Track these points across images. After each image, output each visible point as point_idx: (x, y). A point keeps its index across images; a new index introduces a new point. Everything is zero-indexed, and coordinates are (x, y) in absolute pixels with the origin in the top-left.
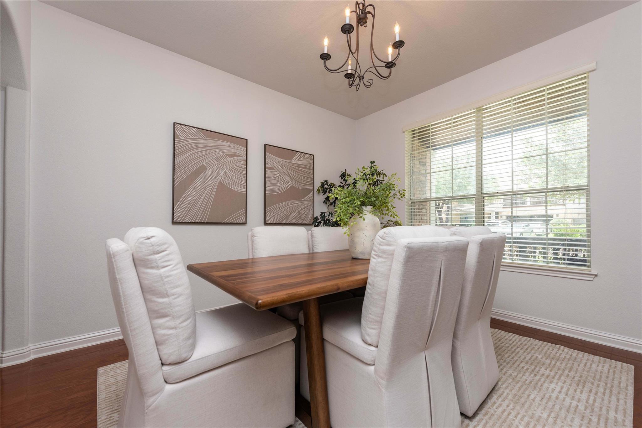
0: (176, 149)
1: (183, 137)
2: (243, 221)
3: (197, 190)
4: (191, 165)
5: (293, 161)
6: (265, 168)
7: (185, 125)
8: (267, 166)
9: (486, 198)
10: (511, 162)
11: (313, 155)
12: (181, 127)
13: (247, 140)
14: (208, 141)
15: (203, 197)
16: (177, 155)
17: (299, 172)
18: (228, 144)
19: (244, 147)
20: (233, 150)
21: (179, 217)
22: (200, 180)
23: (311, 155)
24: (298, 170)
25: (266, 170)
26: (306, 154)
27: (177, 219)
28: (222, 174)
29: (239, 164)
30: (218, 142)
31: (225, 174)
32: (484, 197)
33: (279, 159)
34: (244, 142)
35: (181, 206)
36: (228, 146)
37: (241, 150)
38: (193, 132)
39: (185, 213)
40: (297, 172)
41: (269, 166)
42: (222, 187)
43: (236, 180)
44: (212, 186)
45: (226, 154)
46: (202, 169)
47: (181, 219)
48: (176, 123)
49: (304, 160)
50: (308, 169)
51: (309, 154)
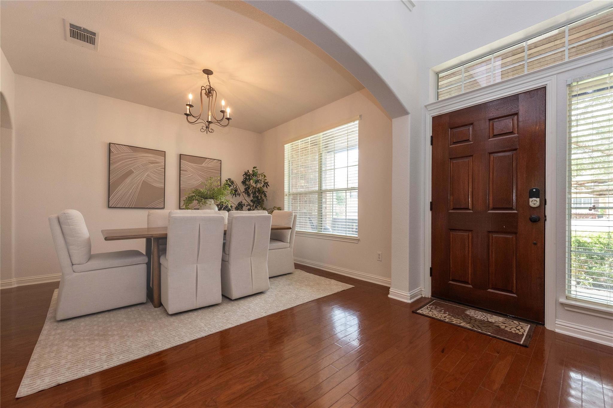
0: (111, 160)
1: (116, 152)
2: (162, 206)
3: (126, 186)
4: (122, 170)
5: (203, 165)
6: (180, 170)
7: (118, 144)
8: (181, 169)
9: (323, 193)
10: (333, 170)
11: (221, 160)
12: (115, 145)
13: (165, 152)
14: (135, 154)
15: (131, 191)
16: (111, 164)
17: (208, 172)
18: (150, 155)
19: (162, 156)
20: (154, 159)
21: (113, 204)
22: (128, 180)
23: (219, 160)
24: (208, 171)
25: (181, 172)
26: (215, 159)
27: (112, 205)
28: (145, 175)
29: (159, 168)
30: (143, 154)
31: (148, 175)
32: (322, 192)
33: (191, 164)
34: (163, 154)
35: (115, 197)
36: (151, 157)
37: (160, 159)
38: (124, 148)
39: (117, 201)
40: (206, 172)
41: (183, 169)
42: (145, 184)
43: (156, 179)
44: (137, 184)
45: (149, 162)
46: (131, 172)
47: (115, 205)
48: (111, 143)
49: (212, 164)
50: (217, 170)
51: (217, 160)
